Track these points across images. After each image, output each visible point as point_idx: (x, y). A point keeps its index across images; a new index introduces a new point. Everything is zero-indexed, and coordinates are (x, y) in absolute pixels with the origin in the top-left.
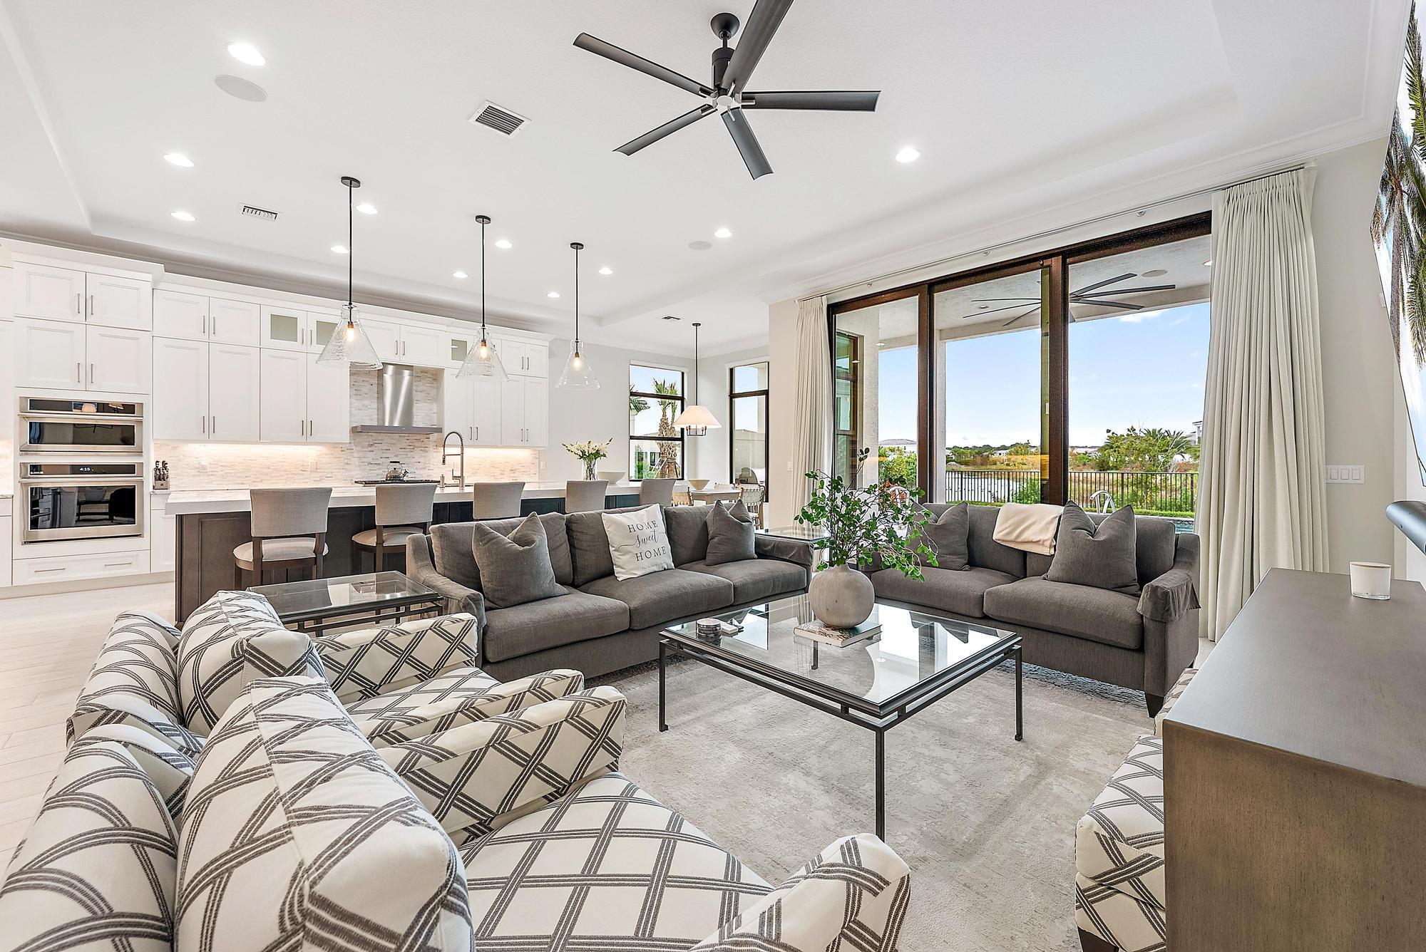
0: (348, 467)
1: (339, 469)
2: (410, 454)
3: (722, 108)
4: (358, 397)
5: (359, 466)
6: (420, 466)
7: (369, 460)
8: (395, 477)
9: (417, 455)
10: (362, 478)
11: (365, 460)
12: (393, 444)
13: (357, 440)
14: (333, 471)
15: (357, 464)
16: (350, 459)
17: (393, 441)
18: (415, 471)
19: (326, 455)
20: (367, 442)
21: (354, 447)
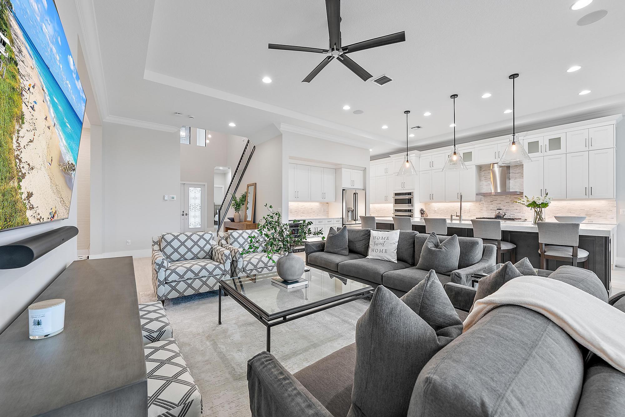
0: (482, 211)
2: (511, 205)
3: (336, 56)
4: (486, 180)
6: (517, 211)
7: (491, 208)
8: (498, 216)
9: (516, 206)
10: (488, 216)
11: (489, 208)
12: (503, 200)
13: (486, 199)
14: (476, 213)
16: (483, 208)
17: (503, 199)
18: (514, 214)
19: (474, 206)
20: (490, 200)
21: (484, 203)
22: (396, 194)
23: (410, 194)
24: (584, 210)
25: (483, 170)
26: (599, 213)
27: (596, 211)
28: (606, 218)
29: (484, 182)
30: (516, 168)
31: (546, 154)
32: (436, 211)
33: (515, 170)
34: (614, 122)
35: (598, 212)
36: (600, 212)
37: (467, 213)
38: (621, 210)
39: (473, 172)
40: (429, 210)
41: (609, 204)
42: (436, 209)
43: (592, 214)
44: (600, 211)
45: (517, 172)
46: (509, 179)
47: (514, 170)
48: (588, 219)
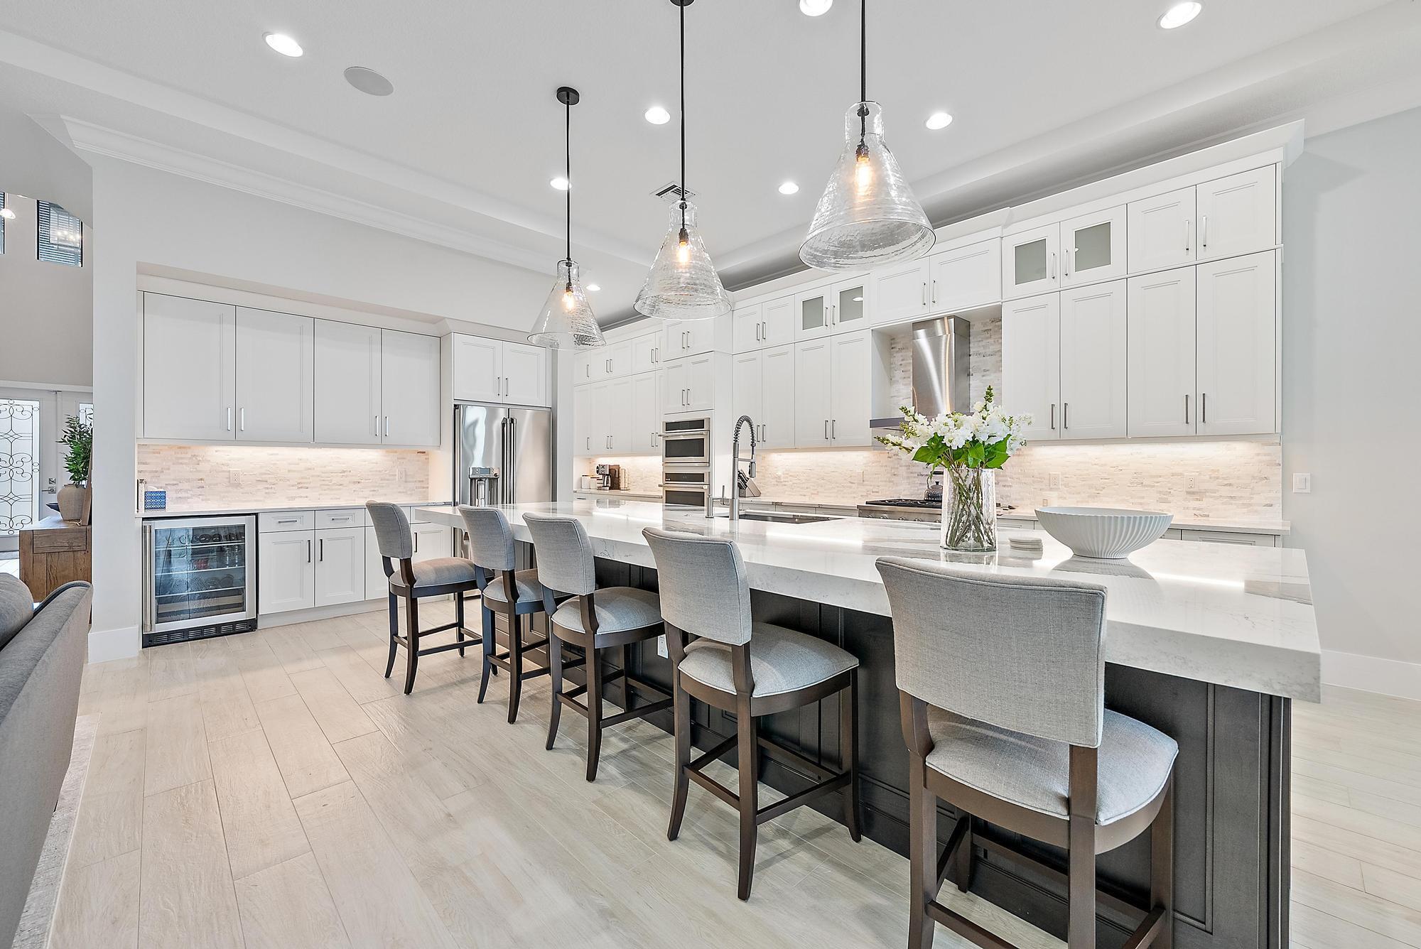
1: (885, 481)
5: (908, 478)
11: (913, 470)
15: (905, 475)
16: (897, 468)
22: (670, 426)
23: (699, 424)
24: (1181, 474)
25: (899, 346)
26: (1226, 485)
27: (1218, 478)
28: (1250, 505)
29: (902, 387)
30: (987, 338)
31: (1066, 282)
32: (779, 477)
33: (983, 343)
34: (1277, 155)
35: (1226, 482)
36: (1230, 485)
37: (858, 484)
38: (1297, 478)
39: (865, 352)
40: (764, 476)
41: (1258, 454)
42: (779, 473)
43: (1206, 491)
44: (1231, 481)
45: (989, 351)
46: (969, 375)
47: (981, 344)
48: (1194, 509)
